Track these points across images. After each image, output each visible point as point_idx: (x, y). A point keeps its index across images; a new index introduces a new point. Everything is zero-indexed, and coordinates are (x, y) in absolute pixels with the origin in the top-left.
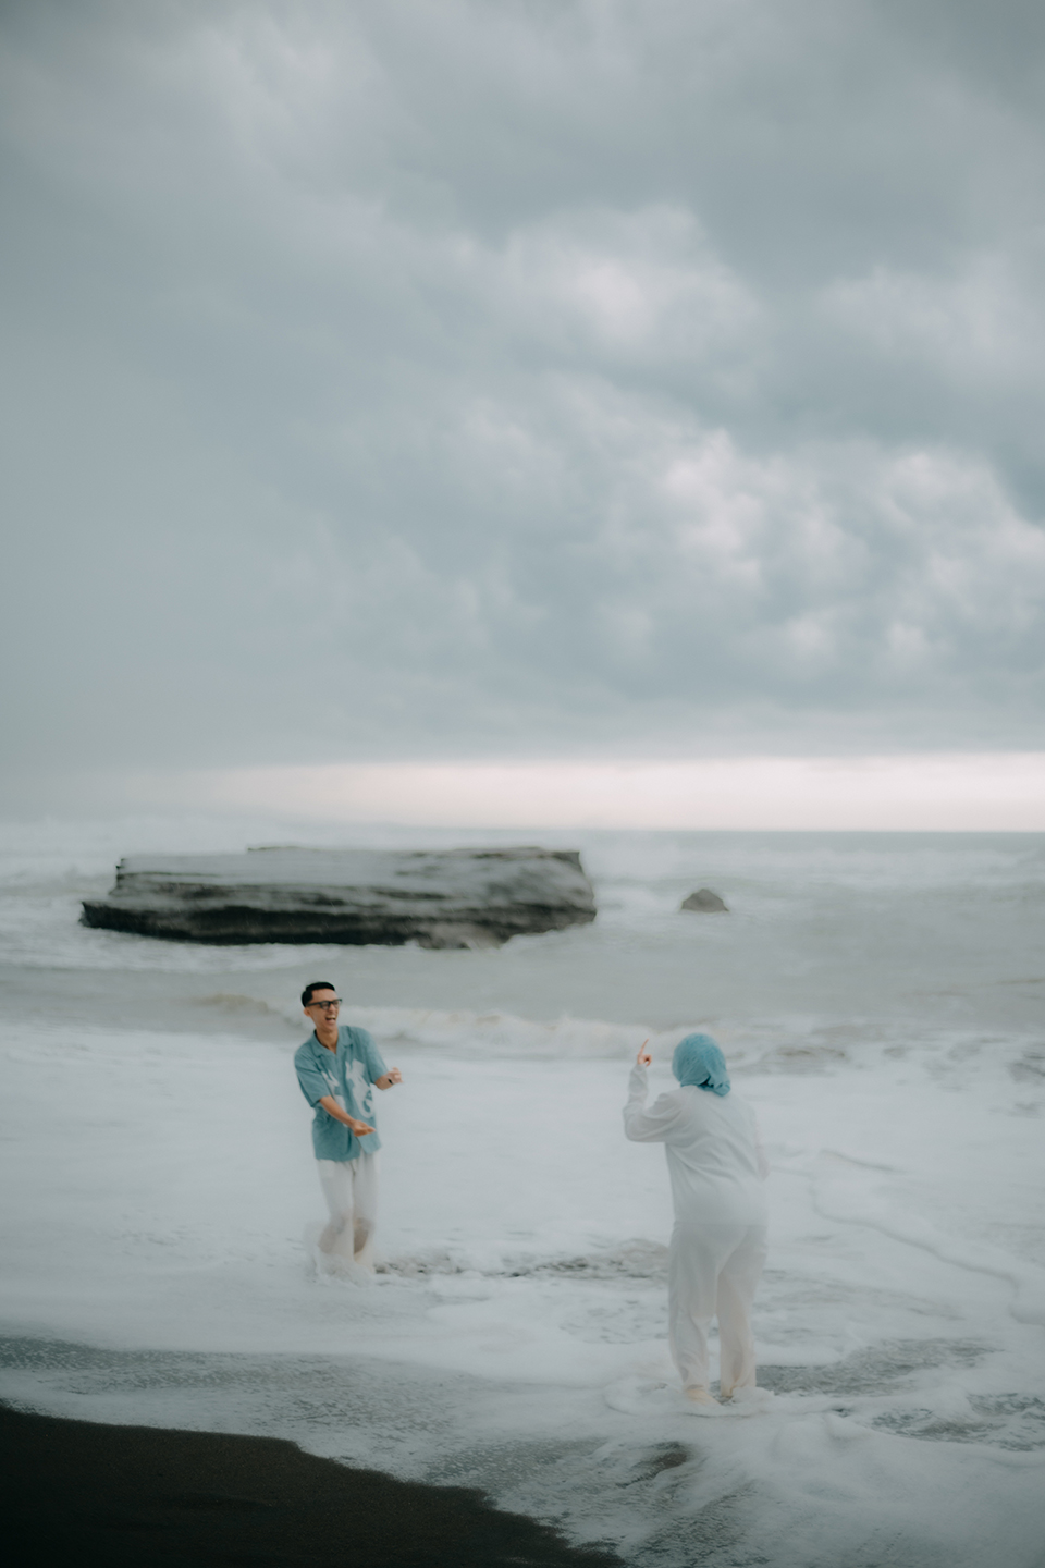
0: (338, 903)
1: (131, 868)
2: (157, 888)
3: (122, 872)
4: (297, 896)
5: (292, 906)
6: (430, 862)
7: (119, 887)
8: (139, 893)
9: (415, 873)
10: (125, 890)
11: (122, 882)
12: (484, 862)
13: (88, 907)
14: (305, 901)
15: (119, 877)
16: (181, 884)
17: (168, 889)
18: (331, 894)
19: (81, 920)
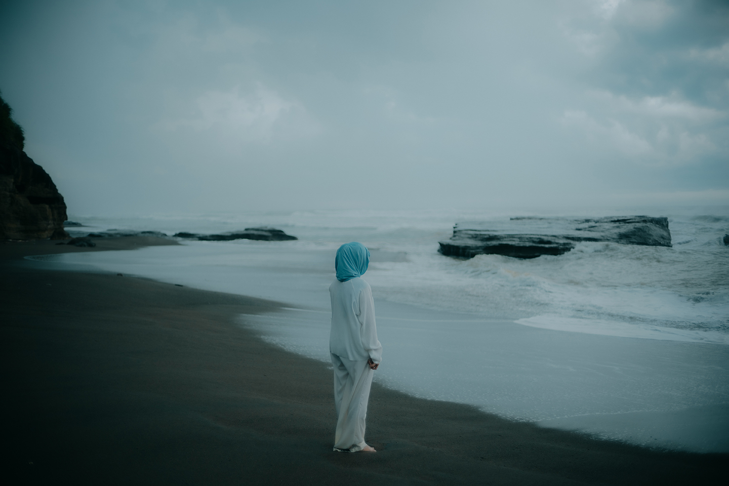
0: (549, 242)
1: (459, 228)
2: (470, 236)
3: (456, 229)
4: (531, 240)
5: (528, 244)
6: (593, 224)
7: (454, 236)
8: (463, 238)
9: (585, 229)
10: (457, 237)
11: (455, 234)
12: (617, 224)
13: (441, 245)
14: (534, 242)
15: (455, 232)
16: (481, 235)
17: (475, 237)
18: (545, 238)
19: (439, 251)
